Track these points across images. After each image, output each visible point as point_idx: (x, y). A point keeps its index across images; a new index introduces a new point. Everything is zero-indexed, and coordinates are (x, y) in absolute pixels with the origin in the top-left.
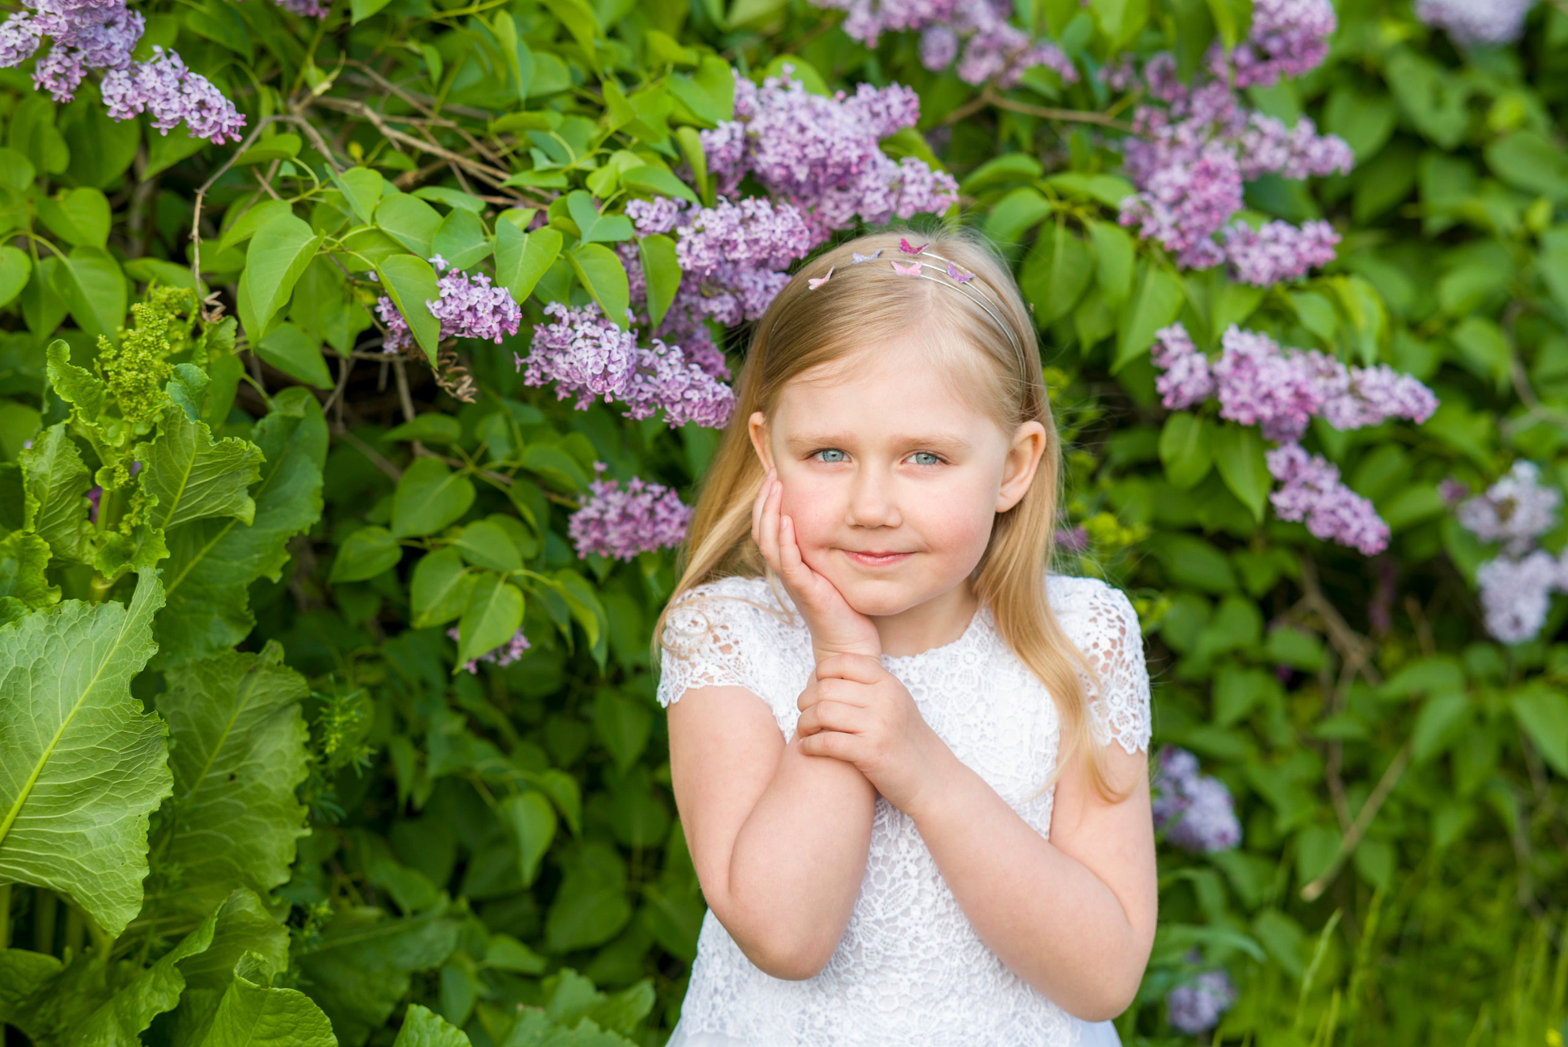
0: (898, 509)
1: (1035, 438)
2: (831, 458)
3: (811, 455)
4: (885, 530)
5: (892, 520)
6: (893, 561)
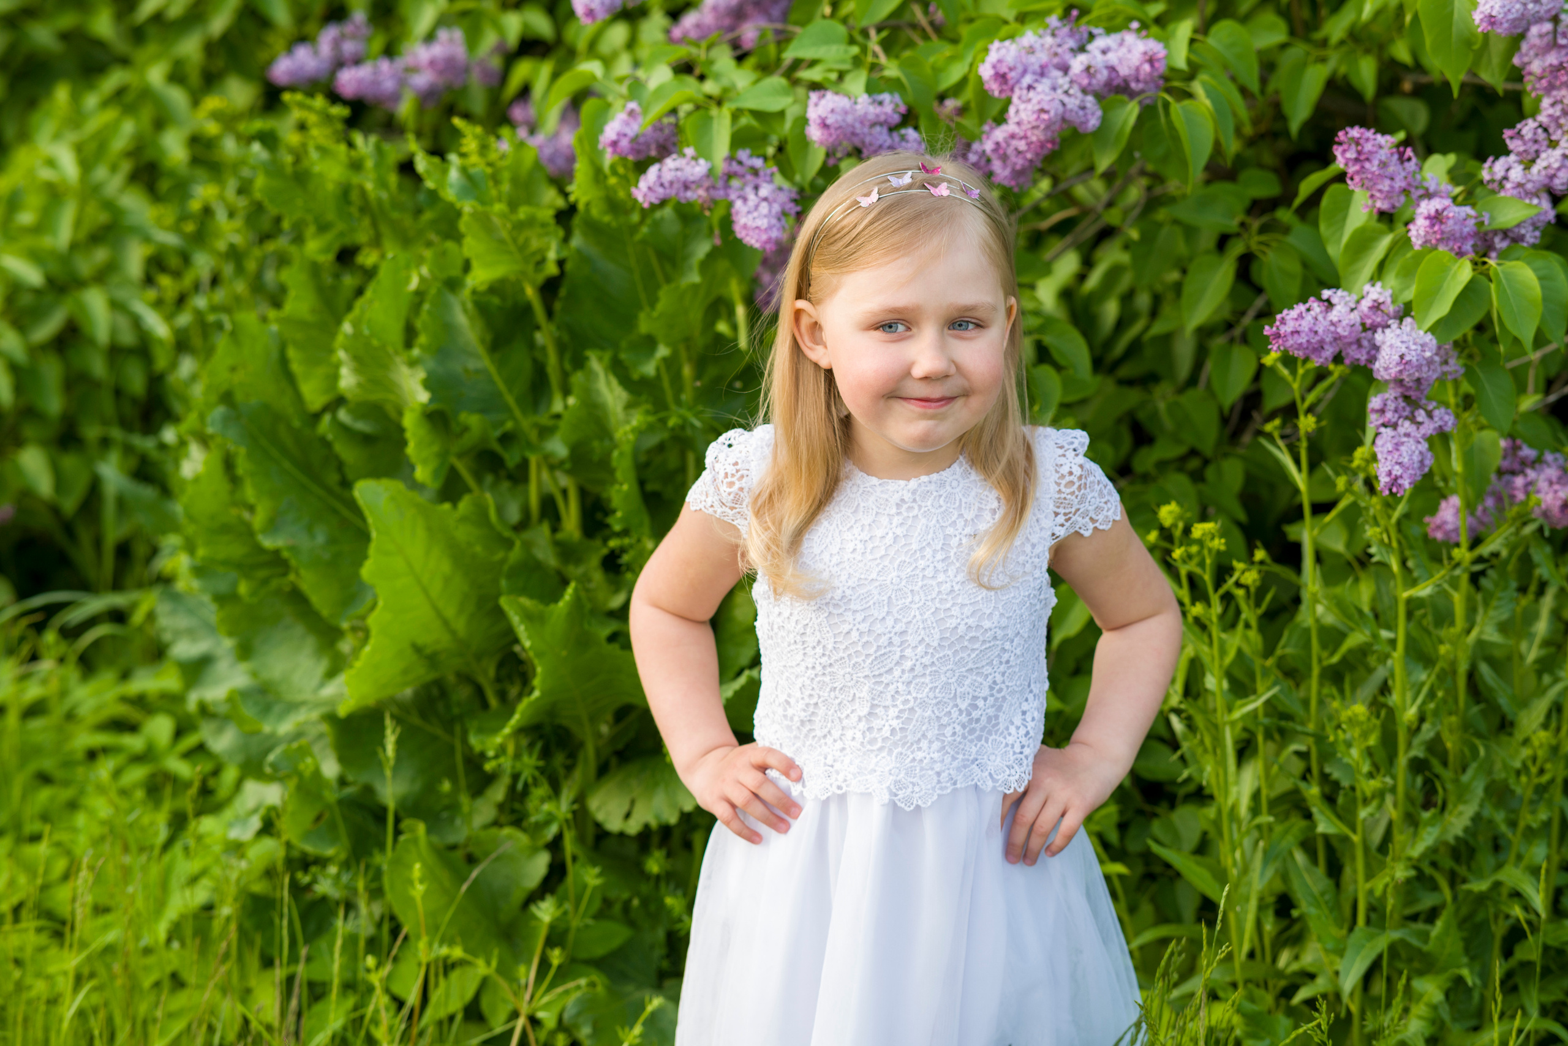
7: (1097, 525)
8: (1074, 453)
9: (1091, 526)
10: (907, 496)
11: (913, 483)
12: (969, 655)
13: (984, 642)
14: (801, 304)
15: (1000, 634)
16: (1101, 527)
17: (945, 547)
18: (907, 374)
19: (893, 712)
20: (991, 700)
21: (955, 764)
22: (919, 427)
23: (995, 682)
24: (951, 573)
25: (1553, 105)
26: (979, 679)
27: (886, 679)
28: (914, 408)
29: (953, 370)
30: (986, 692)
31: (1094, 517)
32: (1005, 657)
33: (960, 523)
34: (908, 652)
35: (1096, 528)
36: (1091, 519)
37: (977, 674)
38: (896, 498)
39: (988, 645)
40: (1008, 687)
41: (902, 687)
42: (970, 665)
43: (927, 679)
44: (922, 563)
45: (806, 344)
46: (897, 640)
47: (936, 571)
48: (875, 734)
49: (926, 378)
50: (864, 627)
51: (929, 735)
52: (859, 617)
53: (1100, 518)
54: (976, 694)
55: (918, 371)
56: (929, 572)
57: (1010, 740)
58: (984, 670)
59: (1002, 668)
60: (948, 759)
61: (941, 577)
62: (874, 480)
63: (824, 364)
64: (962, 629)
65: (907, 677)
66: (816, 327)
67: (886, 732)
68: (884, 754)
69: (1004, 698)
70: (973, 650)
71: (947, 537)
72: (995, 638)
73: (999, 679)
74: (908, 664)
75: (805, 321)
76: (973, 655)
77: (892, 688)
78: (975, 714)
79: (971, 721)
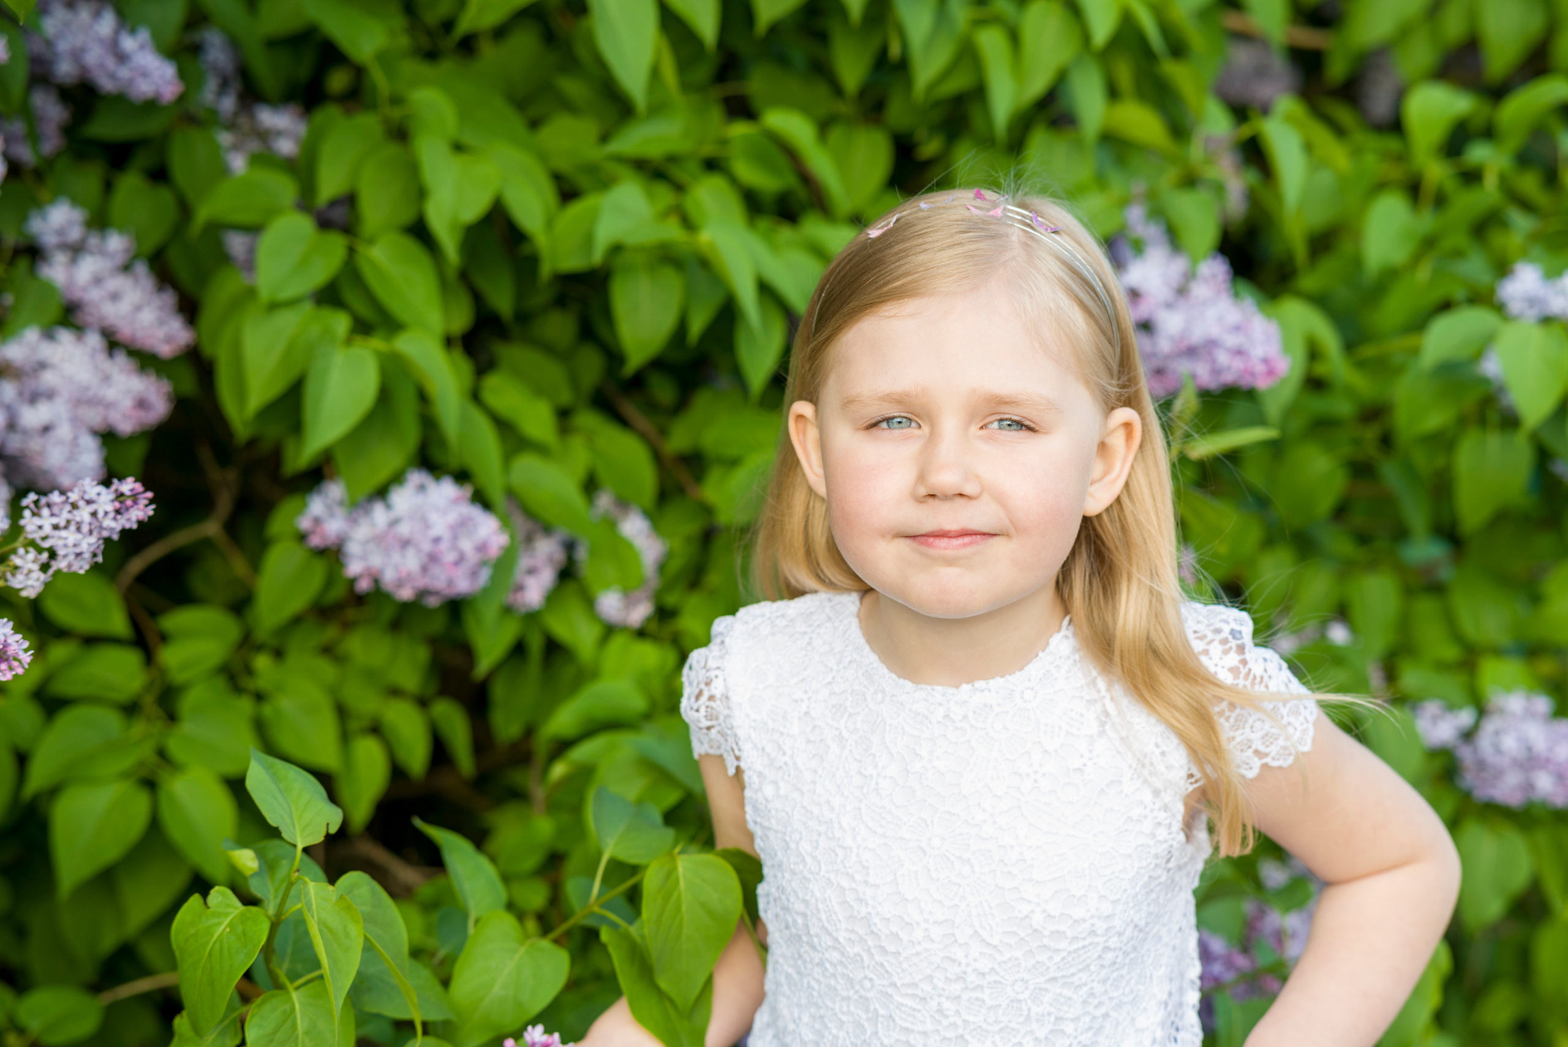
0: (977, 477)
1: (1128, 426)
2: (896, 425)
3: (875, 425)
4: (960, 501)
5: (968, 490)
6: (970, 544)
7: (1268, 760)
8: (1220, 648)
9: (1257, 763)
10: (955, 712)
12: (1051, 958)
13: (1075, 939)
15: (1101, 926)
16: (1274, 764)
23: (1092, 995)
26: (1067, 992)
30: (1077, 1010)
31: (1262, 748)
35: (1265, 766)
36: (1257, 752)
37: (1064, 985)
39: (1081, 944)
40: (1111, 999)
42: (1053, 973)
43: (985, 994)
53: (1273, 750)
54: (1061, 1014)
58: (1075, 979)
64: (1037, 919)
69: (1106, 1015)
70: (1058, 950)
72: (1093, 933)
76: (1057, 959)
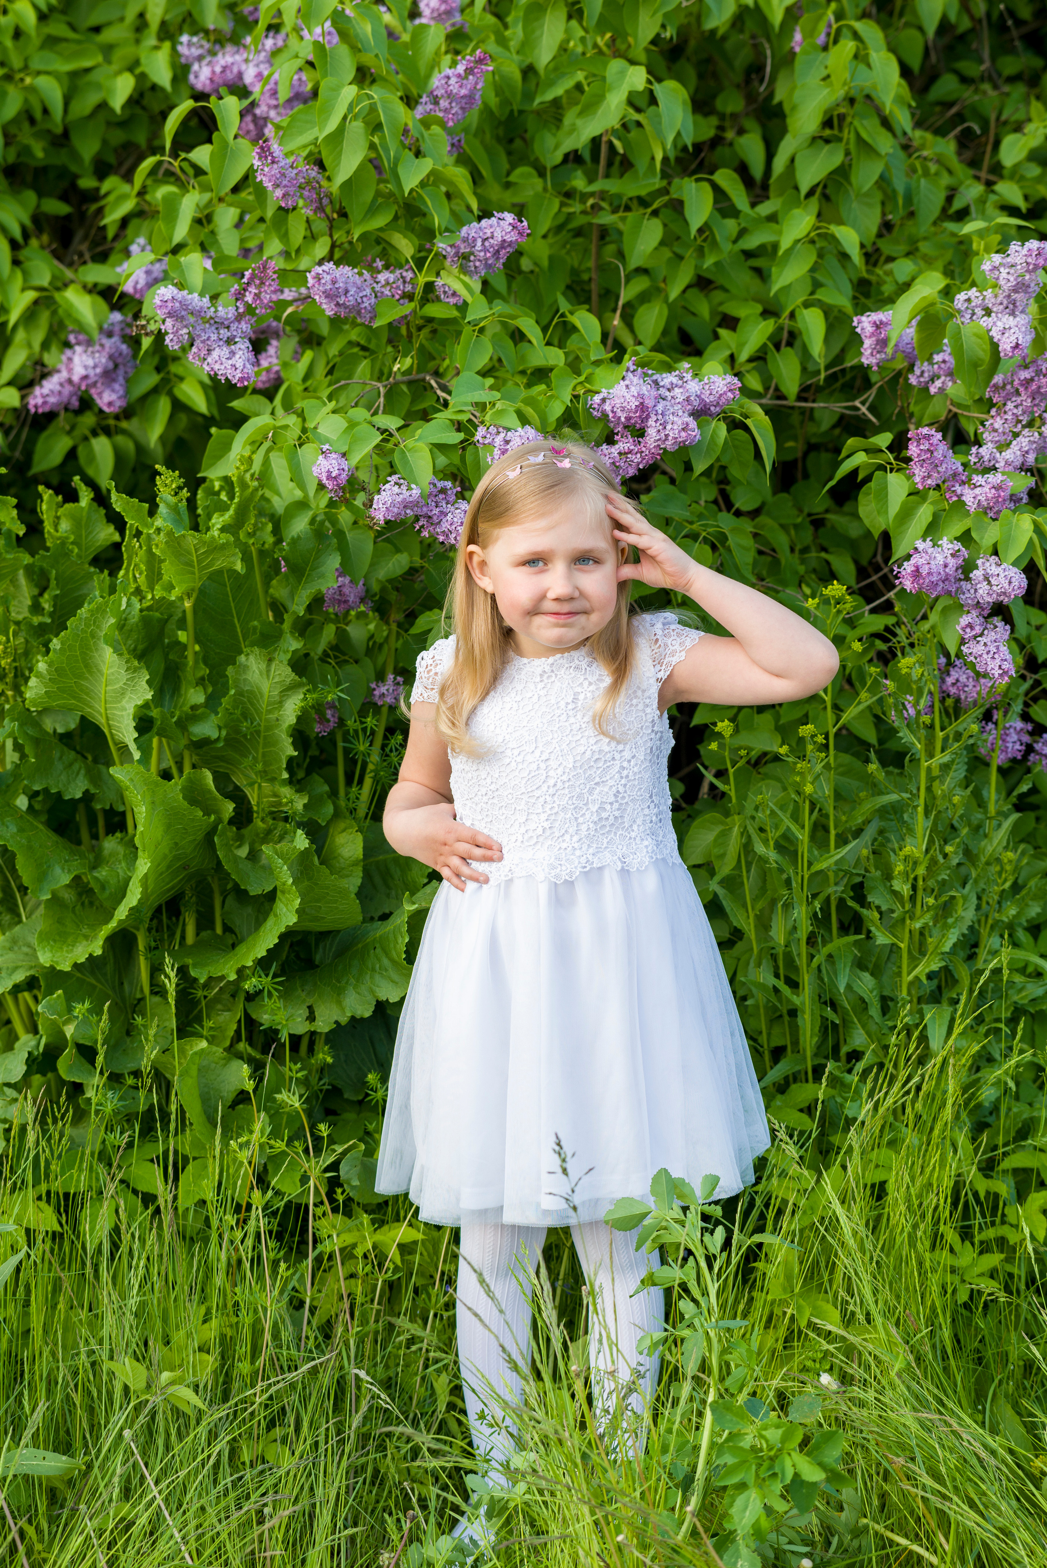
10: (547, 669)
11: (551, 660)
12: (595, 772)
13: (606, 761)
14: (472, 548)
15: (617, 755)
17: (575, 700)
18: (543, 597)
19: (543, 817)
20: (616, 806)
21: (591, 851)
22: (556, 632)
24: (579, 716)
25: (1016, 407)
27: (537, 793)
28: (551, 619)
29: (577, 594)
30: (612, 799)
32: (625, 773)
33: (586, 684)
34: (551, 773)
37: (603, 786)
38: (539, 670)
40: (629, 796)
41: (549, 799)
42: (597, 780)
43: (566, 791)
44: (559, 712)
45: (476, 574)
46: (543, 766)
47: (568, 716)
48: (530, 833)
49: (556, 600)
50: (519, 759)
51: (571, 830)
52: (516, 752)
54: (604, 800)
55: (551, 595)
56: (564, 717)
57: (633, 834)
58: (608, 783)
59: (623, 781)
60: (585, 847)
61: (572, 720)
62: (525, 660)
63: (490, 589)
64: (589, 753)
65: (552, 791)
66: (483, 564)
67: (540, 831)
68: (538, 846)
69: (627, 804)
70: (597, 768)
71: (576, 694)
72: (614, 758)
73: (621, 789)
74: (551, 782)
75: (476, 559)
76: (598, 772)
77: (542, 800)
78: (604, 815)
79: (601, 819)
